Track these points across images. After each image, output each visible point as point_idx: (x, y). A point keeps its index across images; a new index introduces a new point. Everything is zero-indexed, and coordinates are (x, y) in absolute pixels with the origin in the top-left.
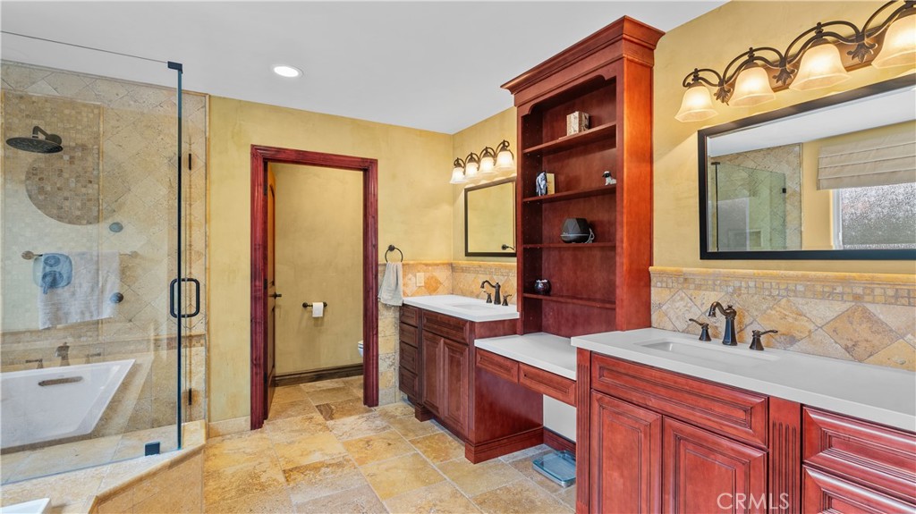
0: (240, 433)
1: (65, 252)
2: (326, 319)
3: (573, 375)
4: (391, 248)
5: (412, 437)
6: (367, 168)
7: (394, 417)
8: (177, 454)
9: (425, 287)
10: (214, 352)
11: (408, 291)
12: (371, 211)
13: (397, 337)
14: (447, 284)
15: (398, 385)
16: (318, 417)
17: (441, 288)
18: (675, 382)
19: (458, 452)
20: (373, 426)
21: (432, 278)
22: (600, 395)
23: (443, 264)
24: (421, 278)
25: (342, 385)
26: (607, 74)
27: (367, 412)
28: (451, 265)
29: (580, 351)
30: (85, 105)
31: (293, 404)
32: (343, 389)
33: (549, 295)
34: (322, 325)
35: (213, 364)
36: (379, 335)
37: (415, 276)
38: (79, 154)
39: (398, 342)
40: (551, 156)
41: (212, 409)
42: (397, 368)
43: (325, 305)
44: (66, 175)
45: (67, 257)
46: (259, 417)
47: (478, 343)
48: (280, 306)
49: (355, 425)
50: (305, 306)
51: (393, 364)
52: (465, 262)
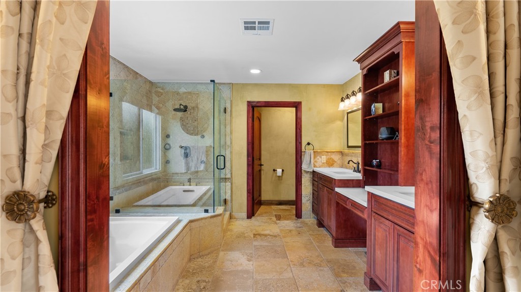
0: (243, 219)
1: (188, 146)
2: (283, 177)
3: (365, 204)
4: (309, 144)
5: (311, 232)
6: (297, 106)
7: (307, 224)
8: (213, 214)
9: (326, 163)
10: (233, 184)
11: (317, 164)
12: (298, 126)
13: (311, 187)
14: (339, 162)
15: (311, 210)
16: (274, 219)
17: (335, 164)
18: (398, 207)
19: (329, 242)
20: (296, 226)
21: (330, 159)
22: (374, 214)
23: (337, 152)
24: (324, 159)
25: (289, 208)
26: (396, 51)
27: (296, 220)
28: (341, 152)
29: (369, 193)
30: (194, 94)
31: (266, 213)
32: (289, 210)
33: (381, 169)
34: (282, 180)
35: (233, 190)
36: (302, 185)
37: (321, 158)
38: (192, 111)
39: (312, 189)
40: (382, 94)
41: (233, 208)
42: (311, 202)
43: (283, 171)
44: (189, 119)
45: (189, 147)
46: (251, 214)
47: (337, 190)
48: (263, 170)
49: (289, 224)
50: (274, 170)
51: (309, 200)
52: (347, 151)
